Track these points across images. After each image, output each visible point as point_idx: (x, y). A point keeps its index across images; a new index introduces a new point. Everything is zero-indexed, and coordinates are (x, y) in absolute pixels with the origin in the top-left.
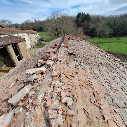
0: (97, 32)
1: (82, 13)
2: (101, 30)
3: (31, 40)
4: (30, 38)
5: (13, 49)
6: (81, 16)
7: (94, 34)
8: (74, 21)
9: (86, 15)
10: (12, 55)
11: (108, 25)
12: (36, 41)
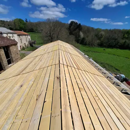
0: (86, 42)
1: (75, 22)
2: (91, 40)
3: (21, 42)
4: (21, 39)
5: (4, 52)
6: (74, 24)
7: (84, 43)
8: (67, 29)
9: (78, 24)
10: (2, 58)
11: (96, 36)
12: (27, 43)
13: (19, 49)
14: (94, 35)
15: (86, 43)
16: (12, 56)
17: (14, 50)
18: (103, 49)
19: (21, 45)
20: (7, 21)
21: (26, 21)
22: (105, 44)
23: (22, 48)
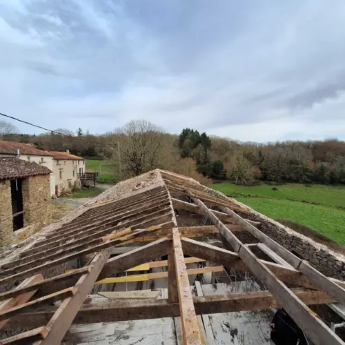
0: (226, 172)
1: (192, 130)
2: (236, 167)
3: (60, 177)
4: (60, 169)
5: (10, 192)
9: (200, 135)
11: (247, 158)
12: (74, 179)
13: (53, 192)
14: (242, 156)
15: (225, 175)
16: (31, 205)
17: (40, 189)
18: (272, 187)
19: (59, 182)
20: (35, 135)
21: (80, 134)
22: (274, 175)
23: (59, 191)
